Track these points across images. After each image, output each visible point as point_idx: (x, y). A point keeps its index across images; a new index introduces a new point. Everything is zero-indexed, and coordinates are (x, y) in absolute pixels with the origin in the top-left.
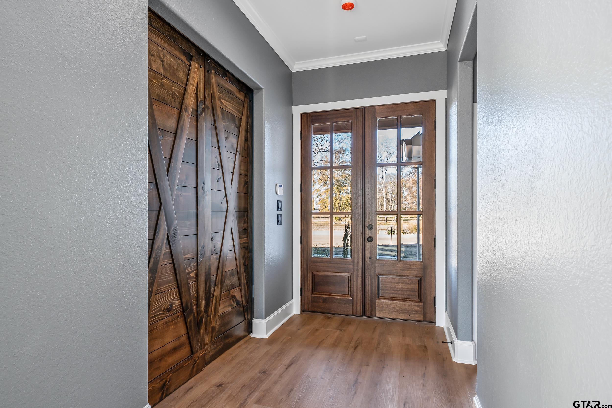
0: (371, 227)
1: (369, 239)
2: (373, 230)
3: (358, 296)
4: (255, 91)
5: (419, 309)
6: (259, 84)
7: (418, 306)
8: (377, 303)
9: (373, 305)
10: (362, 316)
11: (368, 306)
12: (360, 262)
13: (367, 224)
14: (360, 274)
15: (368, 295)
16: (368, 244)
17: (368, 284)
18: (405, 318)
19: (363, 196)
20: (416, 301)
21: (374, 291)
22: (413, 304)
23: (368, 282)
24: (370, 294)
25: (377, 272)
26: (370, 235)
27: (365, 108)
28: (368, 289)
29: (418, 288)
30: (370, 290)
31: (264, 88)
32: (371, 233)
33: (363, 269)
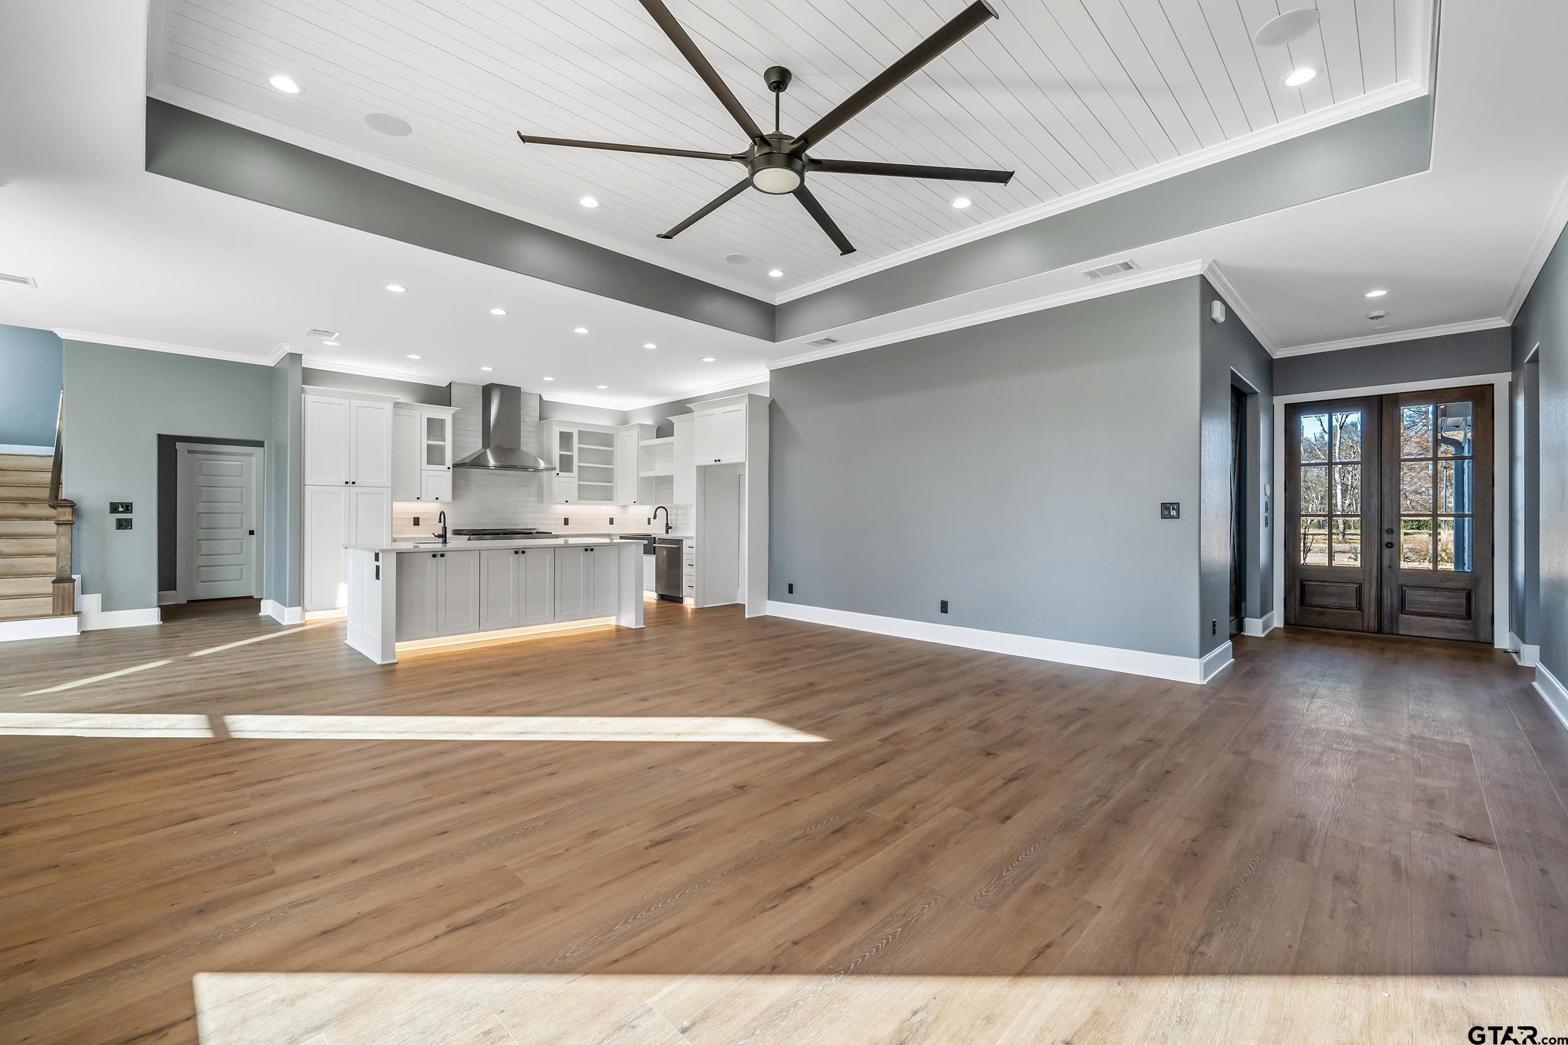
0: (1390, 531)
1: (1389, 545)
2: (1395, 535)
3: (1371, 609)
4: (1248, 395)
5: (1466, 627)
6: (1256, 389)
7: (1467, 624)
8: (1400, 619)
9: (1394, 621)
10: (1378, 633)
11: (1386, 621)
12: (1375, 572)
13: (1385, 527)
14: (1374, 584)
15: (1386, 609)
16: (1387, 552)
17: (1387, 597)
18: (1445, 637)
19: (1380, 496)
20: (1462, 619)
21: (1395, 604)
22: (1457, 621)
23: (1386, 594)
24: (1389, 608)
25: (1401, 582)
26: (1389, 541)
27: (1381, 395)
28: (1387, 601)
29: (1465, 603)
30: (1389, 603)
31: (1259, 392)
32: (1391, 538)
33: (1379, 579)
